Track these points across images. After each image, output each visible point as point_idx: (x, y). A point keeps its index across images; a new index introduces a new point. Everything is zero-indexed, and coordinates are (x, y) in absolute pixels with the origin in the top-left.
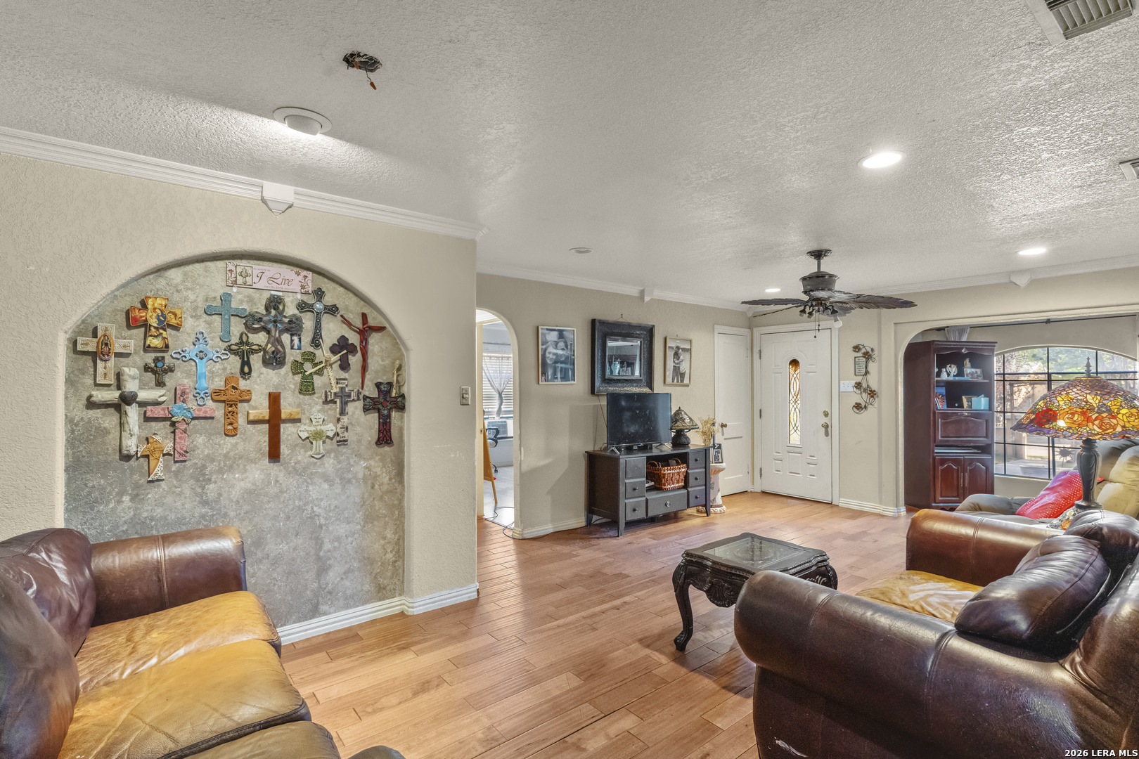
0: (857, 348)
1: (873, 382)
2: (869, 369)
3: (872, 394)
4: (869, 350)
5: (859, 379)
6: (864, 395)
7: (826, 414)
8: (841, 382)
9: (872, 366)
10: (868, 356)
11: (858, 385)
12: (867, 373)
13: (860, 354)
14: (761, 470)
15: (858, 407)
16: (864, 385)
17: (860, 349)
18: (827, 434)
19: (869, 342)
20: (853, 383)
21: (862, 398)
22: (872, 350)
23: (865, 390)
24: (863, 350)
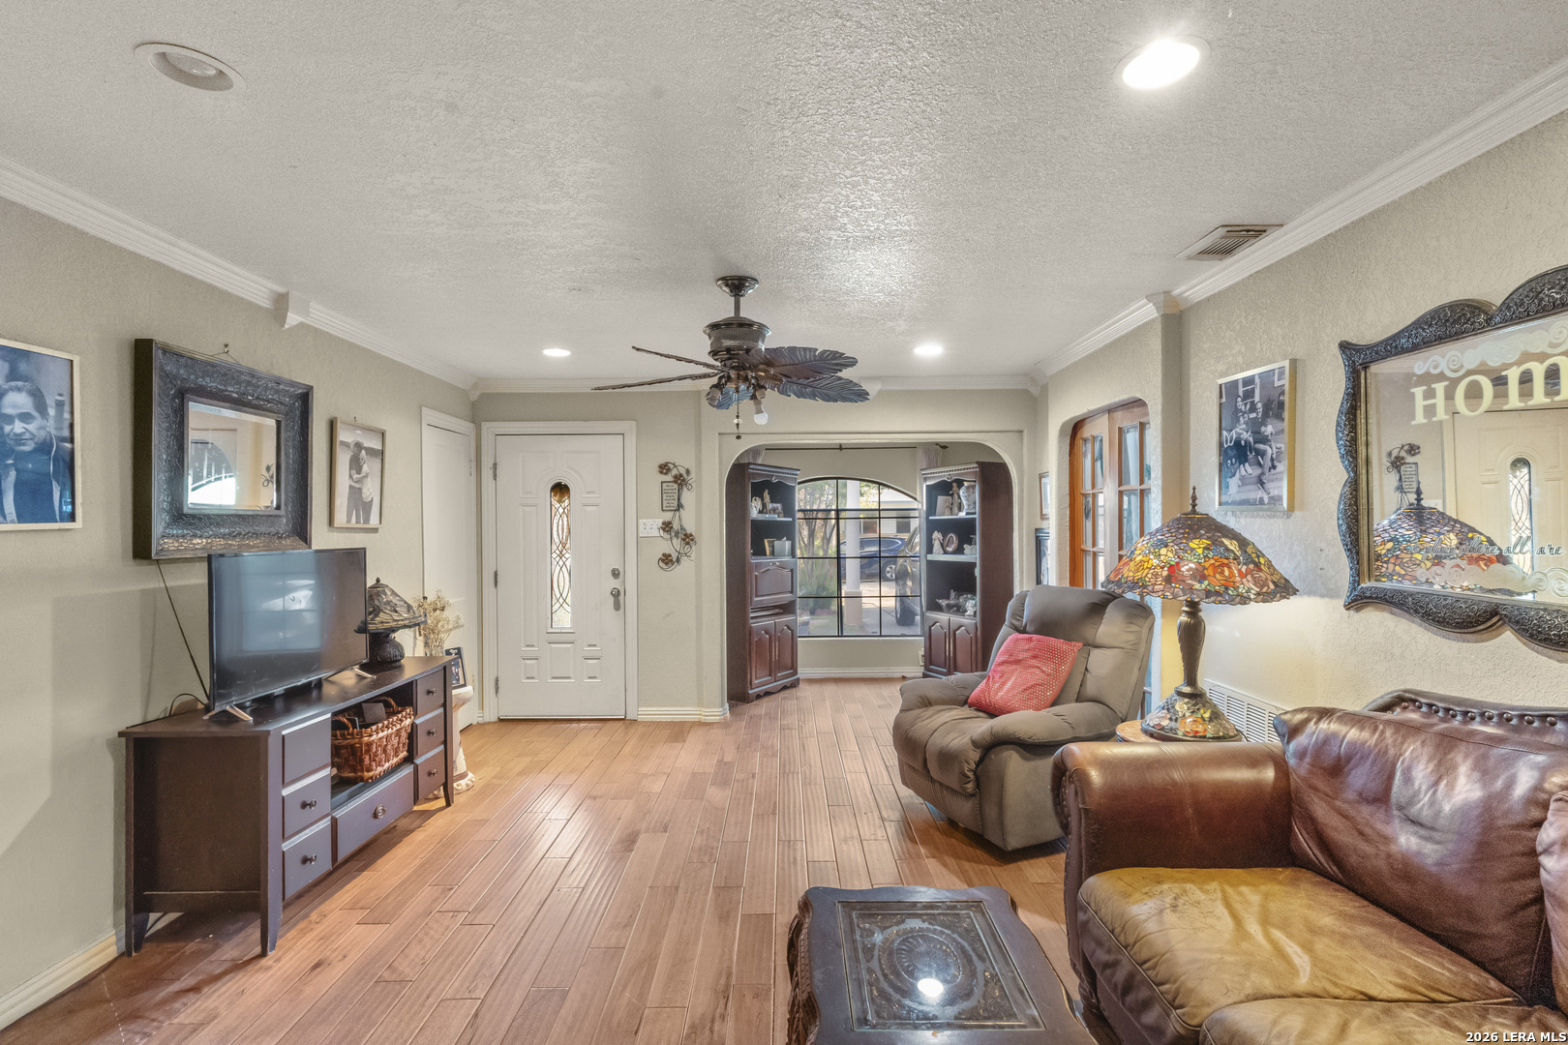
0: (664, 468)
1: (688, 520)
2: (683, 501)
3: (688, 539)
4: (683, 472)
5: (668, 516)
6: (677, 542)
7: (615, 574)
8: (640, 521)
9: (688, 497)
10: (680, 481)
11: (667, 527)
12: (680, 506)
13: (669, 478)
14: (497, 680)
15: (666, 560)
16: (676, 526)
17: (669, 470)
18: (617, 607)
19: (683, 460)
20: (659, 522)
21: (672, 546)
22: (688, 472)
23: (677, 534)
24: (674, 472)
